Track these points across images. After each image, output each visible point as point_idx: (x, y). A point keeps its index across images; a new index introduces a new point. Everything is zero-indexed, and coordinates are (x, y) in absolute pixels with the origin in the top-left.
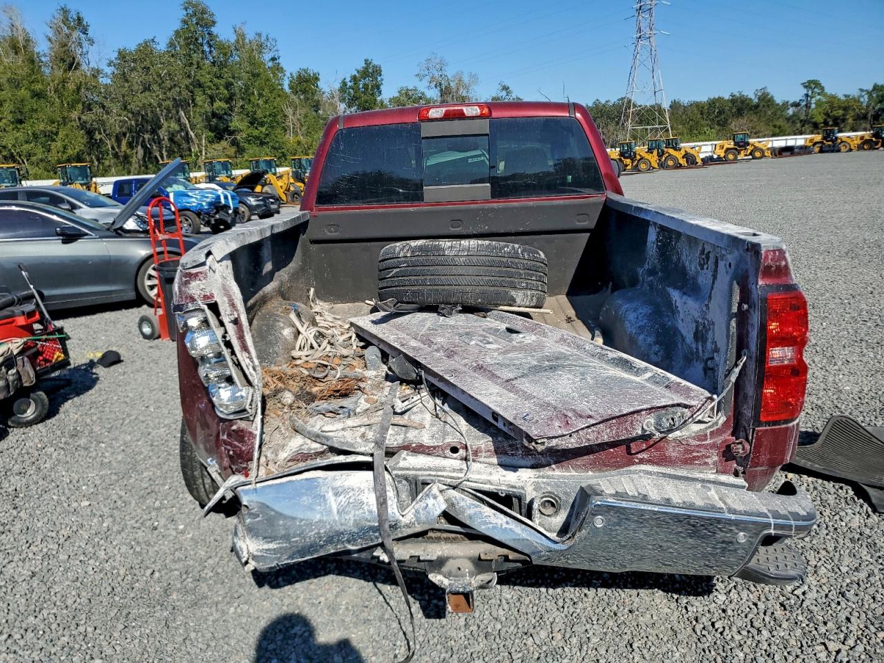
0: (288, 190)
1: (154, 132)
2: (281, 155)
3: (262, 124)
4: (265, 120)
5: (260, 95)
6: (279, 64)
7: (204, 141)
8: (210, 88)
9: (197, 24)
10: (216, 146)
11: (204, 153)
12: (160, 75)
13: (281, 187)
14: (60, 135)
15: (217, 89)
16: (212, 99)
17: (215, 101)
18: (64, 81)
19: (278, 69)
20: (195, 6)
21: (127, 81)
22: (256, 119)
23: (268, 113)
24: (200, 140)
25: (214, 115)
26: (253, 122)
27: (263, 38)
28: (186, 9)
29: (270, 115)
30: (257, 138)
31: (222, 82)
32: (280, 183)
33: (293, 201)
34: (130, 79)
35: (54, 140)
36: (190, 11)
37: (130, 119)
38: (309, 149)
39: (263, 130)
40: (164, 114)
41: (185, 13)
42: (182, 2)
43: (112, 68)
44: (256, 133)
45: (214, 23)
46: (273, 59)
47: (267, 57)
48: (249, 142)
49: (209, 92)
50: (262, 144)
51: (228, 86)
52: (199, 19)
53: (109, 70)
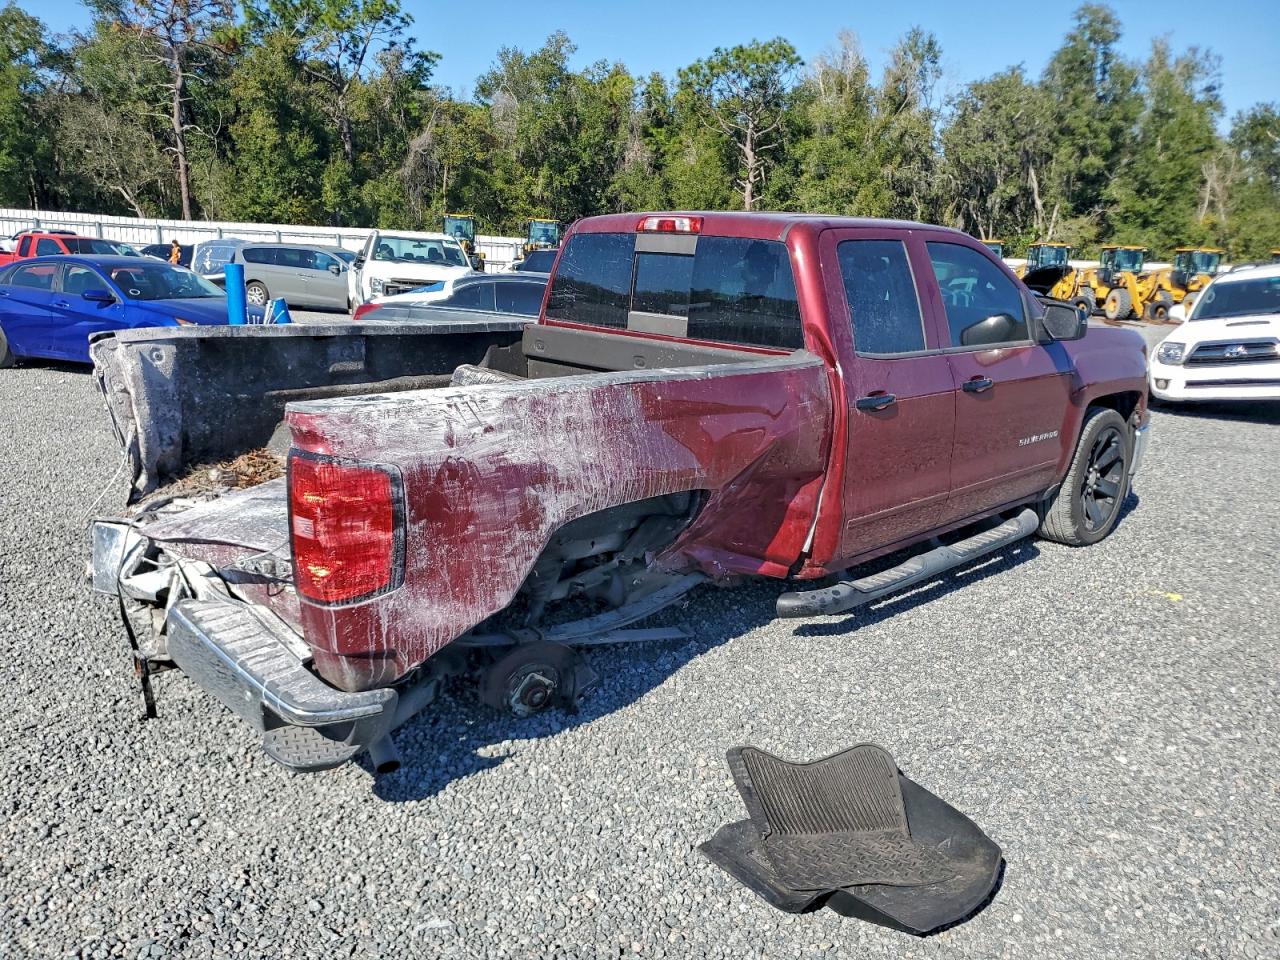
0: (1151, 299)
1: (983, 197)
2: (1174, 243)
3: (1154, 194)
4: (1162, 187)
5: (1166, 148)
6: (1217, 96)
7: (1055, 214)
8: (1083, 135)
9: (1090, 39)
10: (1071, 222)
11: (1050, 233)
12: (1012, 117)
13: (1141, 294)
14: (860, 196)
15: (1096, 137)
16: (1084, 152)
17: (1087, 155)
18: (886, 127)
19: (1215, 104)
20: (1095, 12)
21: (966, 126)
22: (1148, 185)
23: (1169, 176)
24: (1050, 213)
25: (1081, 177)
26: (1143, 189)
27: (1200, 55)
28: (1079, 18)
29: (1173, 179)
30: (1138, 214)
31: (1107, 126)
32: (1140, 288)
33: (1153, 317)
34: (969, 123)
35: (851, 202)
36: (1085, 21)
37: (955, 178)
38: (1232, 236)
39: (1155, 202)
40: (1003, 172)
41: (1076, 23)
42: (1076, 9)
43: (951, 107)
44: (1140, 206)
45: (1118, 35)
46: (1210, 89)
47: (1198, 85)
48: (1125, 220)
49: (1081, 142)
50: (1146, 224)
51: (1115, 133)
52: (1094, 32)
53: (947, 111)
